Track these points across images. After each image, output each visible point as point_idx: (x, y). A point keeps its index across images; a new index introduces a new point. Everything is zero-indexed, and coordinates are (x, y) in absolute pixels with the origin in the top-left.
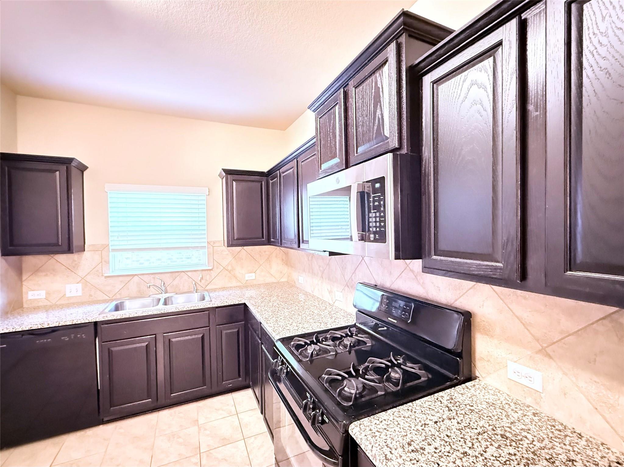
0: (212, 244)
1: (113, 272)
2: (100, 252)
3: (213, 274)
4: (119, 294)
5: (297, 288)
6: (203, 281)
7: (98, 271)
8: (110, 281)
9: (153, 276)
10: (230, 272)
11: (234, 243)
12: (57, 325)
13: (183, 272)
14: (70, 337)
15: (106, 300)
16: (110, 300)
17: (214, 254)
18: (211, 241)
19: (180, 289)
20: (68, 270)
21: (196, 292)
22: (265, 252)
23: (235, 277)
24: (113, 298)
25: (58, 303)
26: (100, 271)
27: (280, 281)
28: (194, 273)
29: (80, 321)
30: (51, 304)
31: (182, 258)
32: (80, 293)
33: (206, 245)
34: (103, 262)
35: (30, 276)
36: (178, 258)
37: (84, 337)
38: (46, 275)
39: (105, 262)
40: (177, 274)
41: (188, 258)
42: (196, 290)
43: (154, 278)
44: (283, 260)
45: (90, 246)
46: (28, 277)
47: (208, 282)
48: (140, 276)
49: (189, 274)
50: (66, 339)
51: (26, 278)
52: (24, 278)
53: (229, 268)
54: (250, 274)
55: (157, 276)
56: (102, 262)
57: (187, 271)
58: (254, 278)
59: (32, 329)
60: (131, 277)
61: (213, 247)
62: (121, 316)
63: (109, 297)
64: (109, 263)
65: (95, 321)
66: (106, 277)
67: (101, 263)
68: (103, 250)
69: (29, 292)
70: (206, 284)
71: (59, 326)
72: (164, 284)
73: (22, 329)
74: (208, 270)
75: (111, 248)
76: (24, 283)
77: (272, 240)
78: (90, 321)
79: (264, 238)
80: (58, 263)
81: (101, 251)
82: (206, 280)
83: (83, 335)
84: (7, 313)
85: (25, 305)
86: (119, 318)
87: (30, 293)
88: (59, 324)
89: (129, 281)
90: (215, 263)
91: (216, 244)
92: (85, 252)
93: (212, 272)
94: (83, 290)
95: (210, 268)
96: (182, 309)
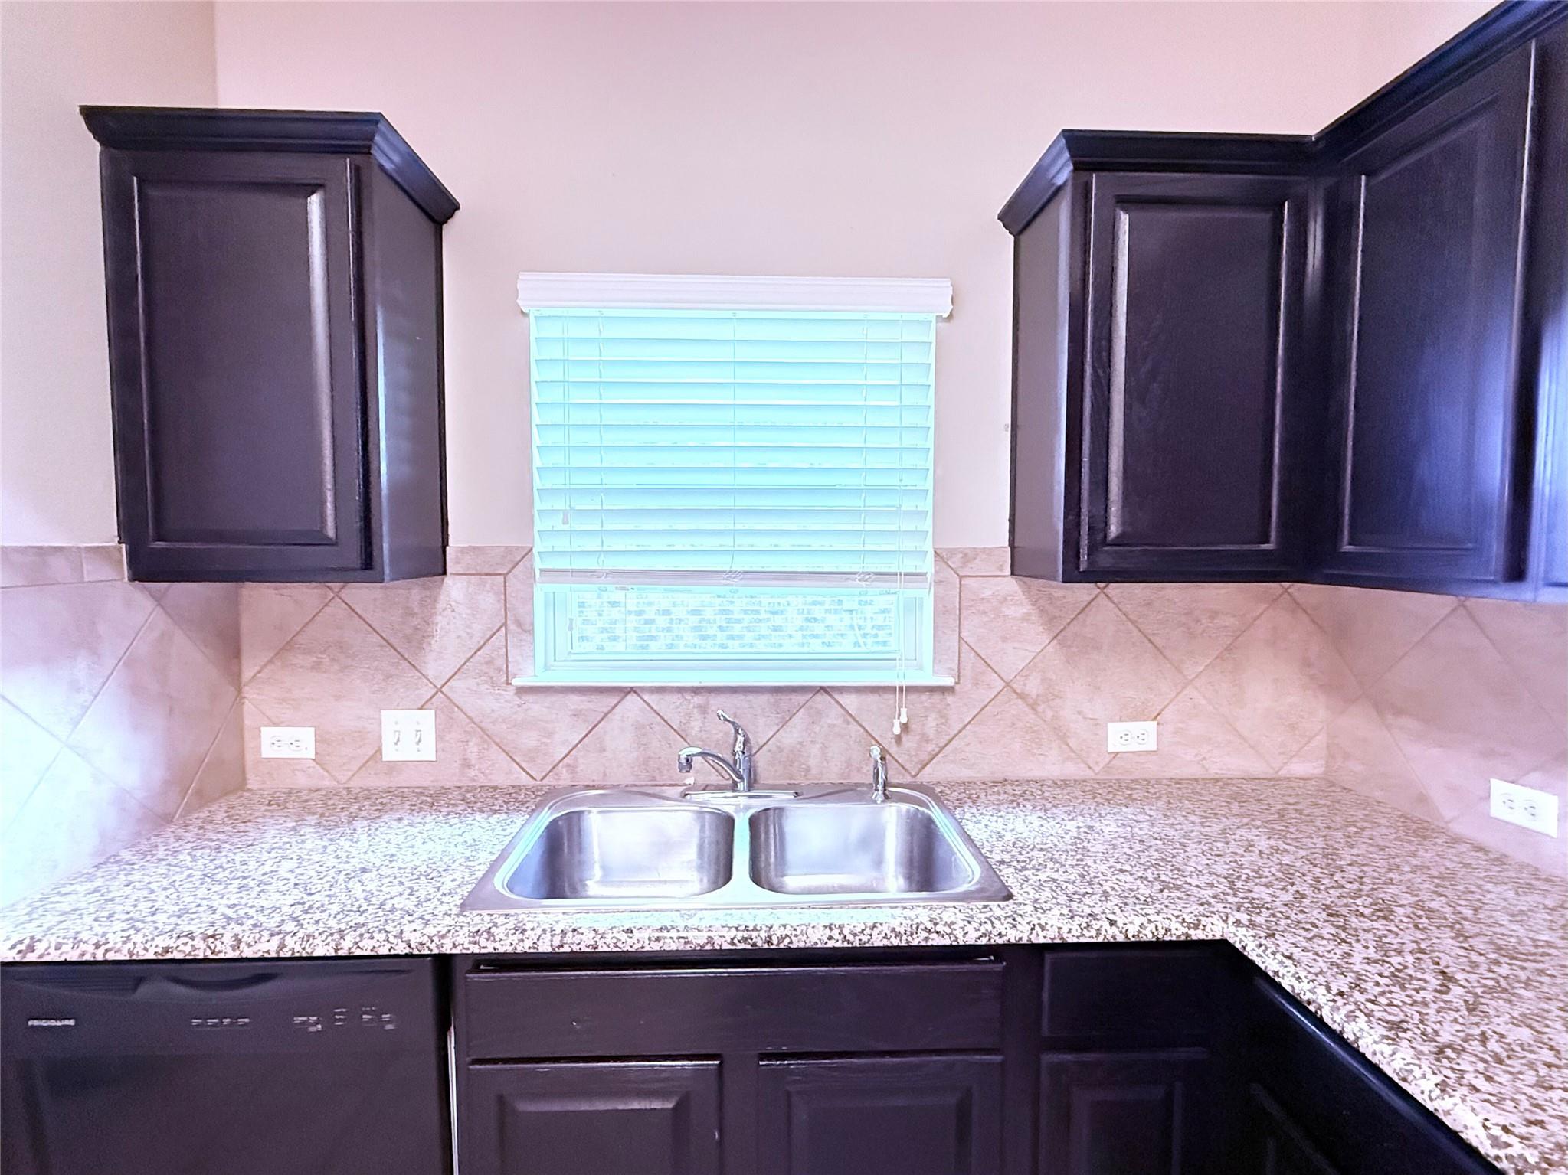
0: (956, 562)
1: (546, 667)
2: (502, 577)
3: (959, 710)
4: (569, 766)
5: (1455, 840)
6: (909, 742)
7: (489, 662)
8: (537, 707)
9: (698, 700)
10: (1033, 708)
11: (1105, 560)
12: (273, 955)
13: (823, 689)
14: (328, 1019)
15: (518, 789)
16: (533, 791)
17: (964, 613)
18: (952, 552)
19: (808, 770)
20: (389, 648)
21: (887, 797)
22: (1214, 615)
23: (1061, 735)
24: (546, 782)
25: (356, 783)
26: (500, 662)
27: (1282, 773)
28: (872, 698)
29: (373, 943)
30: (334, 783)
31: (757, 612)
32: (428, 752)
33: (928, 566)
34: (512, 627)
35: (265, 665)
36: (745, 612)
37: (389, 1027)
38: (316, 667)
39: (519, 624)
40: (799, 699)
41: (774, 613)
42: (885, 786)
43: (703, 710)
44: (1306, 663)
45: (463, 551)
46: (257, 668)
47: (931, 747)
48: (646, 697)
49: (850, 701)
50: (312, 1029)
51: (252, 674)
52: (247, 674)
53: (1033, 686)
54: (1136, 727)
55: (716, 702)
56: (505, 625)
57: (841, 690)
58: (1152, 745)
59: (169, 956)
60: (613, 700)
61: (961, 577)
62: (557, 942)
63: (533, 778)
64: (530, 632)
65: (436, 951)
66: (522, 691)
67: (503, 629)
68: (510, 571)
69: (263, 729)
70: (925, 757)
71: (279, 959)
72: (746, 742)
73: (131, 953)
74: (932, 690)
75: (538, 565)
76: (249, 692)
77: (1347, 548)
78: (416, 952)
79: (1273, 534)
80: (357, 620)
81: (505, 575)
82: (925, 739)
83: (386, 1017)
84: (167, 819)
85: (253, 782)
86: (545, 948)
87: (268, 733)
88: (282, 946)
89: (606, 715)
90: (969, 657)
91: (978, 566)
92: (448, 580)
93: (949, 699)
94: (439, 738)
95: (949, 681)
96: (865, 938)
